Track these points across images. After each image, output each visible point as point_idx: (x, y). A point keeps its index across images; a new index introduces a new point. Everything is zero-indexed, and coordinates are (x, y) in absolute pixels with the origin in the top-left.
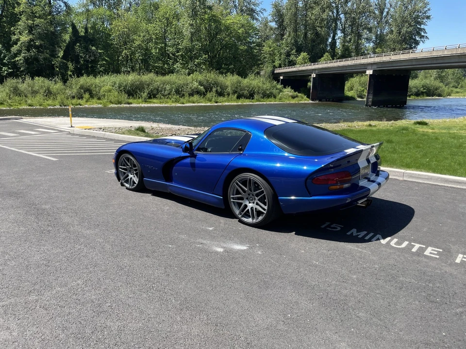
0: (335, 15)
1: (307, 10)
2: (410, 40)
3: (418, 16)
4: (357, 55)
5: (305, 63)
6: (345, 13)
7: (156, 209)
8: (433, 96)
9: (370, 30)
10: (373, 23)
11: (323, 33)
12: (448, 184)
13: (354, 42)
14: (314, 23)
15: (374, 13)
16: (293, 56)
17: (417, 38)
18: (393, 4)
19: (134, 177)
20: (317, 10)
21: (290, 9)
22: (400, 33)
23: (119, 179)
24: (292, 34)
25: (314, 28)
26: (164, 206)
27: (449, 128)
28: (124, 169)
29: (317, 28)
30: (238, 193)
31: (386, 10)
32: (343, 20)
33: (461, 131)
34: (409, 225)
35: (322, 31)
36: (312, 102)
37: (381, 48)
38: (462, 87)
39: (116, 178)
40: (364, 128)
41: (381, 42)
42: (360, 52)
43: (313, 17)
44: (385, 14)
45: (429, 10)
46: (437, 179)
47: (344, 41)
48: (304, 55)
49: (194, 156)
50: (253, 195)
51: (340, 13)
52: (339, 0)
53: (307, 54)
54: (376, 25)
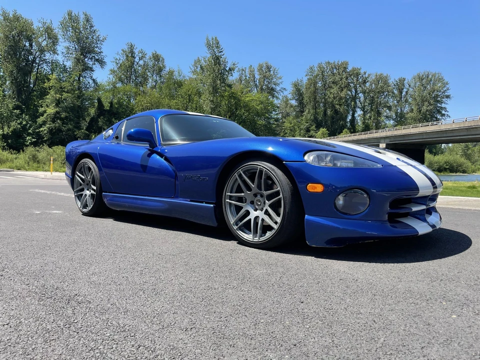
0: (353, 94)
1: (325, 89)
2: (431, 118)
3: (437, 96)
6: (364, 93)
8: (456, 173)
9: (390, 108)
10: (392, 102)
13: (374, 119)
14: (333, 101)
15: (393, 93)
16: (313, 131)
17: (438, 117)
18: (412, 85)
20: (335, 90)
21: (309, 88)
22: (420, 111)
24: (312, 111)
25: (333, 106)
29: (336, 106)
31: (405, 90)
32: (362, 99)
35: (341, 109)
41: (401, 120)
43: (332, 96)
44: (404, 93)
45: (448, 89)
47: (364, 119)
48: (323, 130)
51: (359, 92)
52: (357, 81)
53: (326, 129)
54: (396, 104)
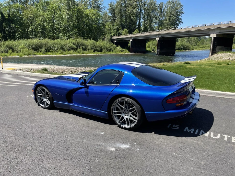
0: (139, 11)
1: (126, 8)
2: (174, 23)
3: (178, 12)
4: (151, 30)
5: (126, 34)
6: (144, 10)
7: (64, 121)
8: (186, 50)
9: (156, 18)
10: (157, 15)
11: (134, 19)
12: (221, 96)
13: (149, 24)
14: (130, 14)
15: (158, 10)
16: (120, 30)
17: (178, 23)
18: (166, 6)
19: (47, 100)
20: (131, 8)
21: (118, 7)
22: (170, 20)
23: (37, 101)
24: (119, 19)
25: (130, 17)
26: (68, 118)
27: (200, 65)
28: (40, 96)
29: (131, 17)
30: (117, 109)
31: (163, 9)
32: (144, 13)
33: (206, 67)
34: (214, 122)
35: (134, 18)
36: (131, 53)
37: (162, 27)
38: (198, 45)
39: (34, 101)
40: (161, 66)
41: (161, 24)
42: (152, 29)
43: (129, 12)
44: (162, 11)
45: (183, 9)
46: (215, 94)
47: (144, 24)
48: (125, 30)
49: (87, 87)
50: (127, 111)
51: (142, 10)
52: (141, 3)
53: (127, 29)
54: (159, 16)
